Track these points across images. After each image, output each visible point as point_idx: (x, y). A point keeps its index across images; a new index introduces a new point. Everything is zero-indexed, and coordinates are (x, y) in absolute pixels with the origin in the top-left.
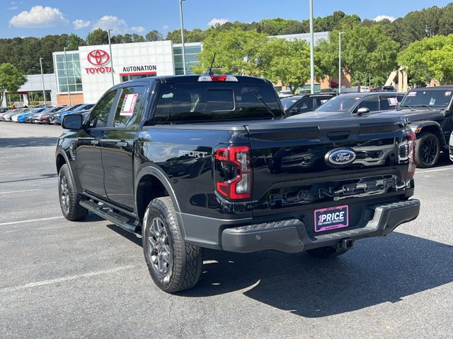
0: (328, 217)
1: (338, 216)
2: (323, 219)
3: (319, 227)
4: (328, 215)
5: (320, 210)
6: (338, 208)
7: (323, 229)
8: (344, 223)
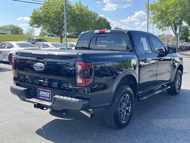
0: (43, 93)
1: (47, 94)
2: (41, 93)
3: (40, 96)
4: (43, 92)
5: (40, 89)
6: (47, 90)
7: (41, 97)
8: (49, 98)
